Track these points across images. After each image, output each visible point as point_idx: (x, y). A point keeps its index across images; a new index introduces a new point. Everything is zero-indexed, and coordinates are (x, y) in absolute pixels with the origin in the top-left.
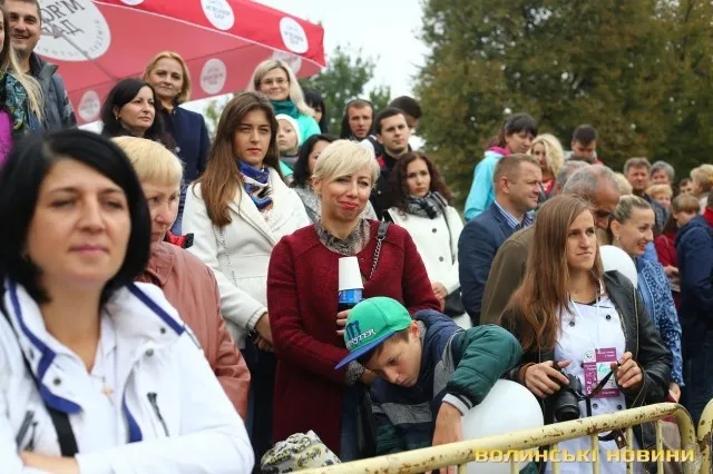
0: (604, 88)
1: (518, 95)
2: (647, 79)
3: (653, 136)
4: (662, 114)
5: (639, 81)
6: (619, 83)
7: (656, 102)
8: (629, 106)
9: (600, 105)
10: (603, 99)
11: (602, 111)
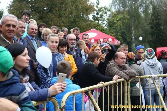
0: (54, 12)
1: (34, 12)
2: (64, 10)
3: (66, 24)
4: (68, 19)
5: (63, 11)
6: (58, 11)
7: (66, 16)
8: (60, 16)
9: (54, 16)
10: (54, 14)
11: (54, 17)
